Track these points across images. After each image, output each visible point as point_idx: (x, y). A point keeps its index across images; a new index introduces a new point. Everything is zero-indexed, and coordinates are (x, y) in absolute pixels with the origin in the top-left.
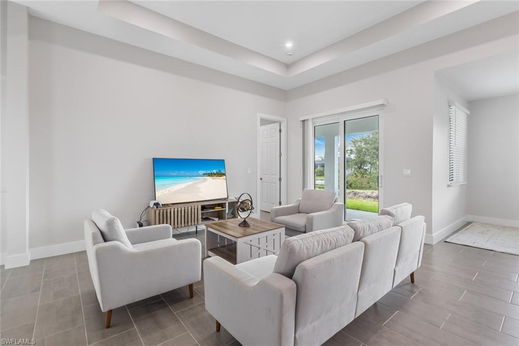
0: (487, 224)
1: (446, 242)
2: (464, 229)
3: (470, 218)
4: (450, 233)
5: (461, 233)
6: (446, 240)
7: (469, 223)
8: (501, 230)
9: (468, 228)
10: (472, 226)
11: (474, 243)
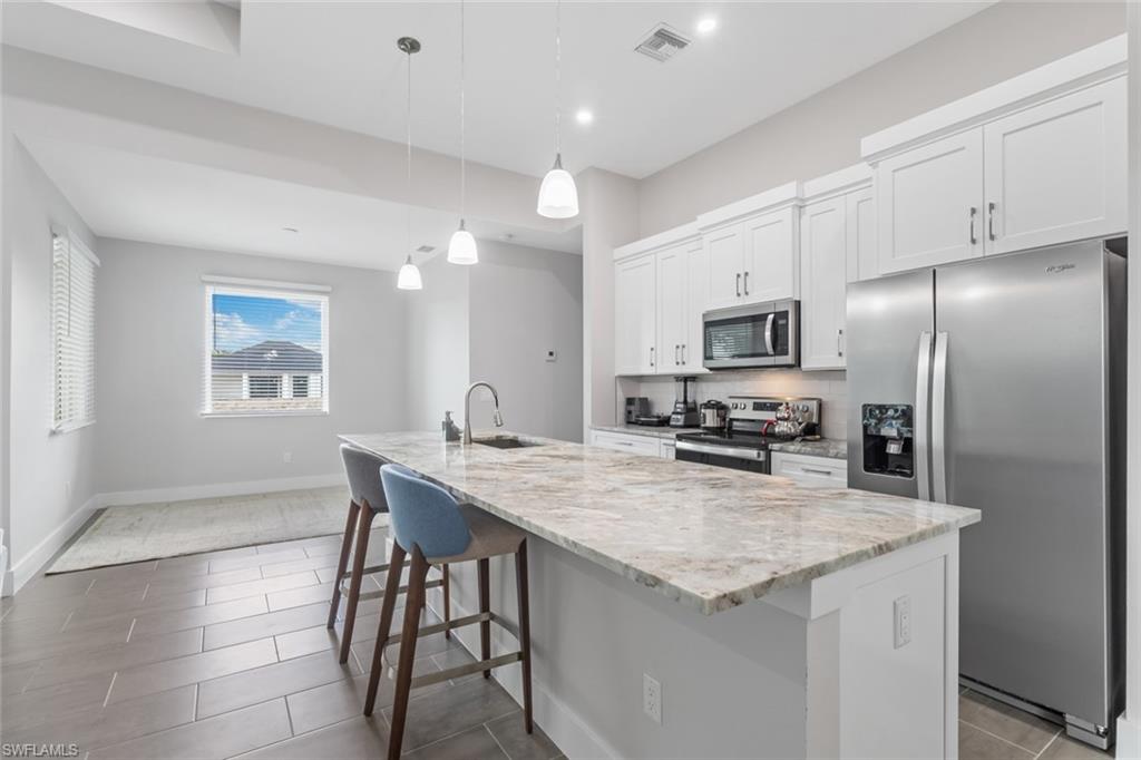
0: (138, 505)
1: (48, 575)
2: (89, 530)
3: (100, 500)
4: (56, 550)
5: (85, 541)
6: (48, 572)
7: (99, 513)
8: (165, 511)
9: (100, 525)
10: (108, 517)
11: (118, 554)
